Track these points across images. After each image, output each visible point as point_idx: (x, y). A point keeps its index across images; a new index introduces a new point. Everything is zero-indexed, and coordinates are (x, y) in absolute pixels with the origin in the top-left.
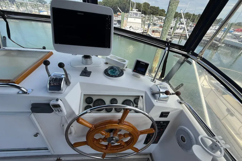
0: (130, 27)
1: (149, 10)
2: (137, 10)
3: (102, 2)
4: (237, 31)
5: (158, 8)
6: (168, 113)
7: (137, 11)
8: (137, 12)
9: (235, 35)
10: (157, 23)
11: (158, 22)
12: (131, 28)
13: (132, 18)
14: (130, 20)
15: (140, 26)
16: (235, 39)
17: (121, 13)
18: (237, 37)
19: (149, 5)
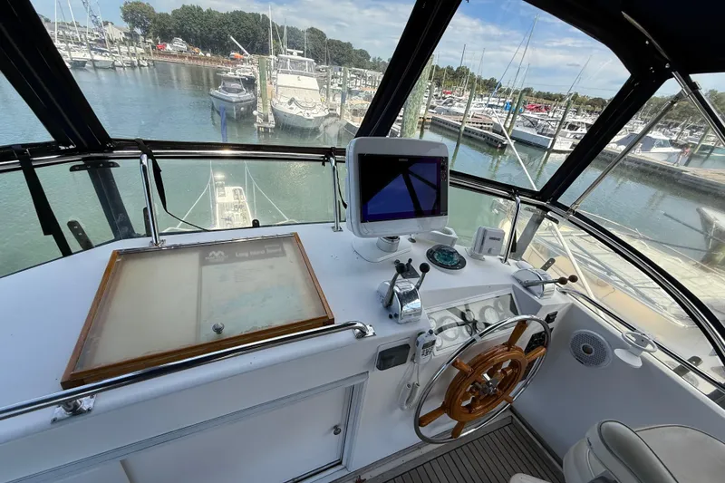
0: (290, 103)
1: (326, 49)
2: (302, 52)
3: (170, 13)
4: (531, 110)
5: (349, 45)
6: (556, 313)
7: (302, 55)
8: (300, 58)
9: (528, 118)
10: (356, 86)
11: (358, 84)
12: (293, 105)
13: (290, 75)
14: (283, 79)
15: (317, 98)
16: (530, 127)
17: (242, 53)
18: (533, 124)
19: (322, 35)
